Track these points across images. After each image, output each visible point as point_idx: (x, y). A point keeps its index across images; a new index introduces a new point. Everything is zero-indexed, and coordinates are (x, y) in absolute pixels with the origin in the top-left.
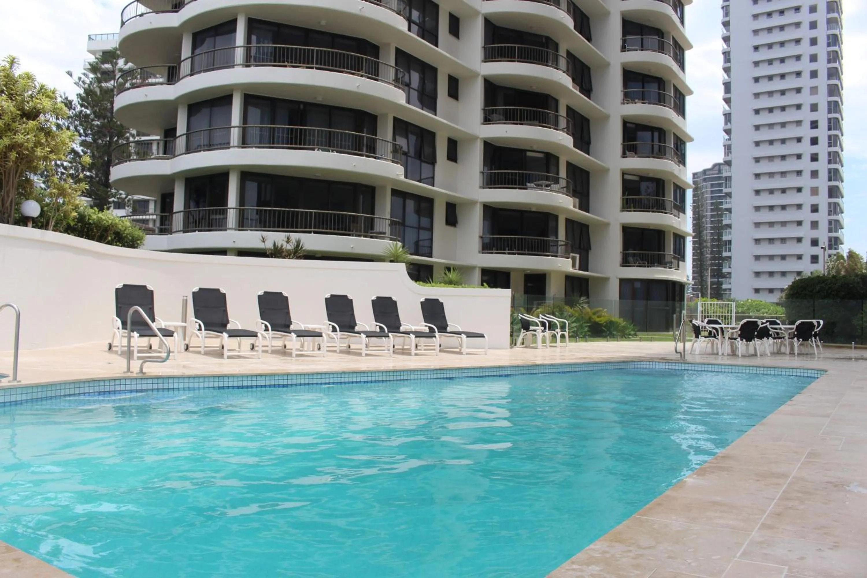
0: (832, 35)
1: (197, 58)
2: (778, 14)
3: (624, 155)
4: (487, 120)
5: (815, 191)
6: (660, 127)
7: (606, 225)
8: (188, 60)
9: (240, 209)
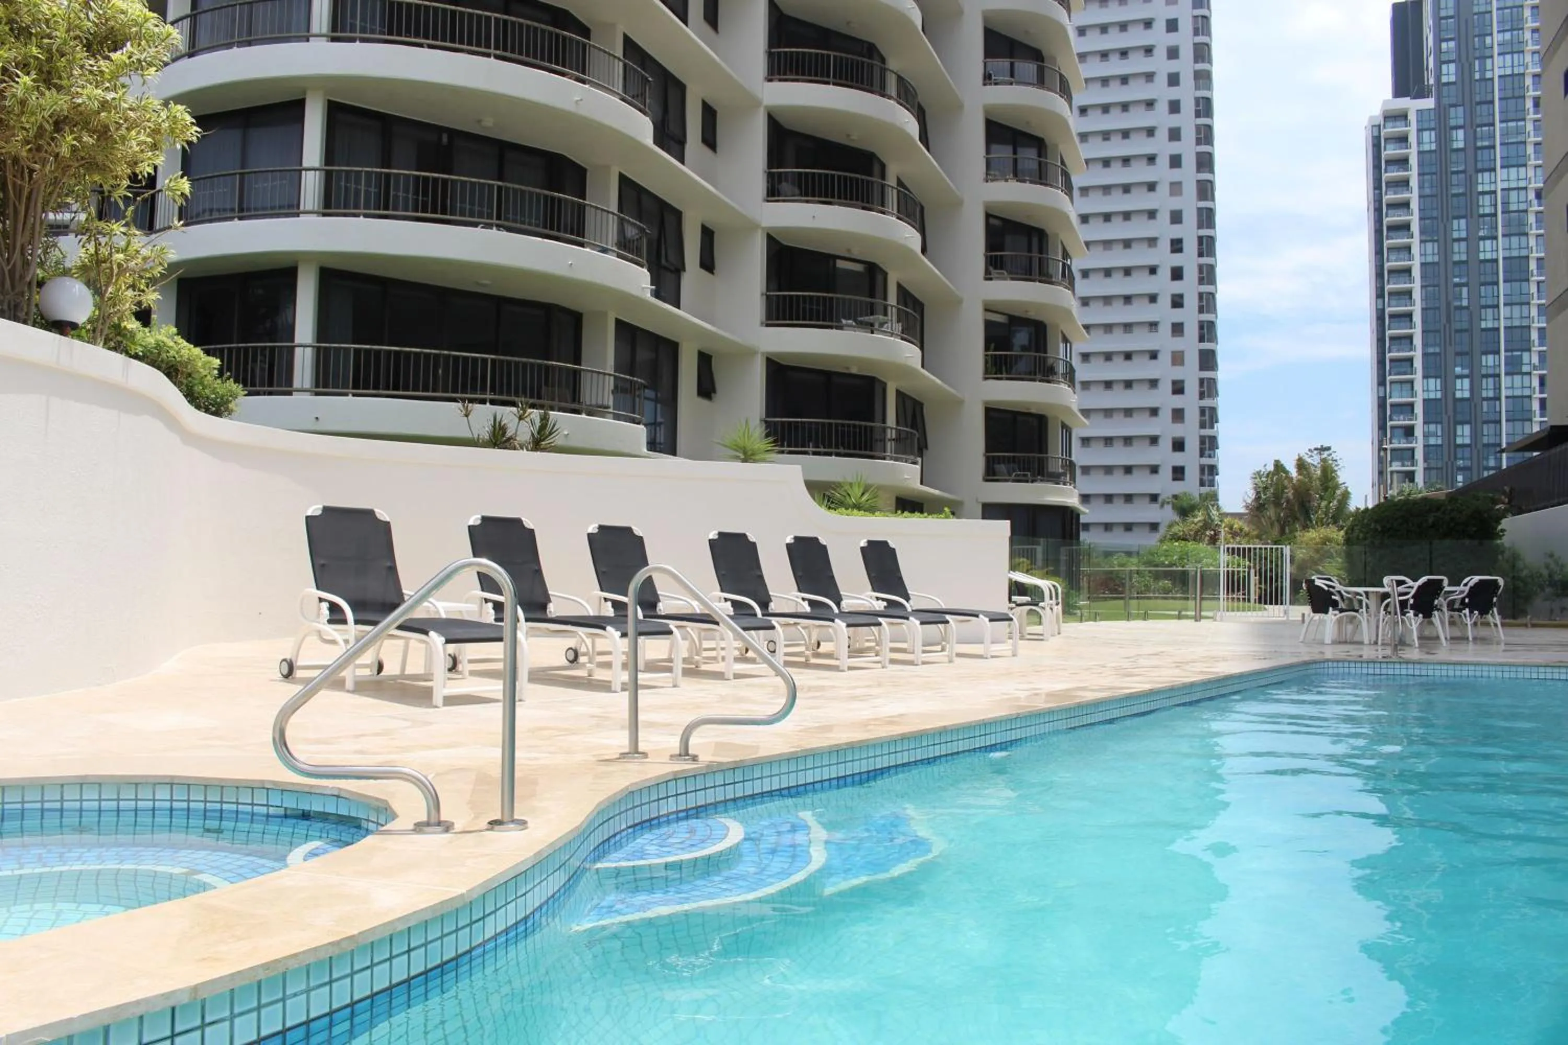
0: (1203, 98)
1: (205, 19)
2: (1118, 55)
3: (988, 277)
4: (773, 193)
5: (1178, 358)
6: (1041, 227)
7: (959, 403)
8: (185, 21)
9: (318, 349)
